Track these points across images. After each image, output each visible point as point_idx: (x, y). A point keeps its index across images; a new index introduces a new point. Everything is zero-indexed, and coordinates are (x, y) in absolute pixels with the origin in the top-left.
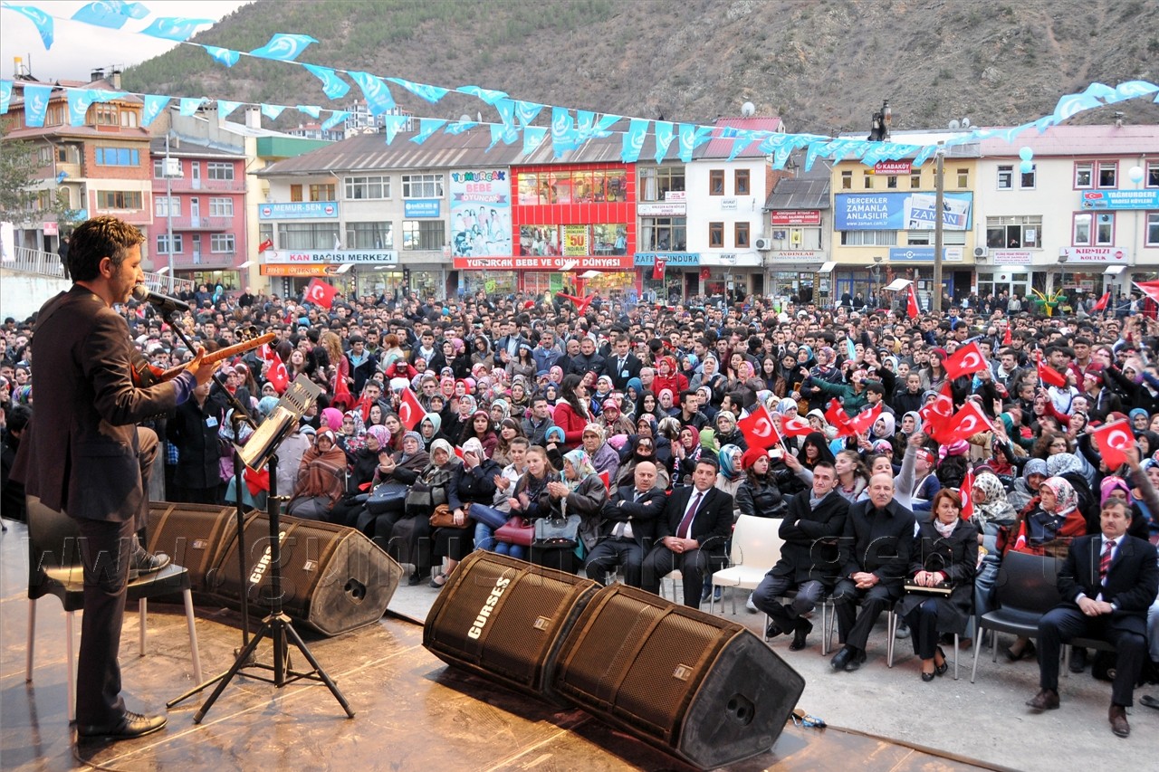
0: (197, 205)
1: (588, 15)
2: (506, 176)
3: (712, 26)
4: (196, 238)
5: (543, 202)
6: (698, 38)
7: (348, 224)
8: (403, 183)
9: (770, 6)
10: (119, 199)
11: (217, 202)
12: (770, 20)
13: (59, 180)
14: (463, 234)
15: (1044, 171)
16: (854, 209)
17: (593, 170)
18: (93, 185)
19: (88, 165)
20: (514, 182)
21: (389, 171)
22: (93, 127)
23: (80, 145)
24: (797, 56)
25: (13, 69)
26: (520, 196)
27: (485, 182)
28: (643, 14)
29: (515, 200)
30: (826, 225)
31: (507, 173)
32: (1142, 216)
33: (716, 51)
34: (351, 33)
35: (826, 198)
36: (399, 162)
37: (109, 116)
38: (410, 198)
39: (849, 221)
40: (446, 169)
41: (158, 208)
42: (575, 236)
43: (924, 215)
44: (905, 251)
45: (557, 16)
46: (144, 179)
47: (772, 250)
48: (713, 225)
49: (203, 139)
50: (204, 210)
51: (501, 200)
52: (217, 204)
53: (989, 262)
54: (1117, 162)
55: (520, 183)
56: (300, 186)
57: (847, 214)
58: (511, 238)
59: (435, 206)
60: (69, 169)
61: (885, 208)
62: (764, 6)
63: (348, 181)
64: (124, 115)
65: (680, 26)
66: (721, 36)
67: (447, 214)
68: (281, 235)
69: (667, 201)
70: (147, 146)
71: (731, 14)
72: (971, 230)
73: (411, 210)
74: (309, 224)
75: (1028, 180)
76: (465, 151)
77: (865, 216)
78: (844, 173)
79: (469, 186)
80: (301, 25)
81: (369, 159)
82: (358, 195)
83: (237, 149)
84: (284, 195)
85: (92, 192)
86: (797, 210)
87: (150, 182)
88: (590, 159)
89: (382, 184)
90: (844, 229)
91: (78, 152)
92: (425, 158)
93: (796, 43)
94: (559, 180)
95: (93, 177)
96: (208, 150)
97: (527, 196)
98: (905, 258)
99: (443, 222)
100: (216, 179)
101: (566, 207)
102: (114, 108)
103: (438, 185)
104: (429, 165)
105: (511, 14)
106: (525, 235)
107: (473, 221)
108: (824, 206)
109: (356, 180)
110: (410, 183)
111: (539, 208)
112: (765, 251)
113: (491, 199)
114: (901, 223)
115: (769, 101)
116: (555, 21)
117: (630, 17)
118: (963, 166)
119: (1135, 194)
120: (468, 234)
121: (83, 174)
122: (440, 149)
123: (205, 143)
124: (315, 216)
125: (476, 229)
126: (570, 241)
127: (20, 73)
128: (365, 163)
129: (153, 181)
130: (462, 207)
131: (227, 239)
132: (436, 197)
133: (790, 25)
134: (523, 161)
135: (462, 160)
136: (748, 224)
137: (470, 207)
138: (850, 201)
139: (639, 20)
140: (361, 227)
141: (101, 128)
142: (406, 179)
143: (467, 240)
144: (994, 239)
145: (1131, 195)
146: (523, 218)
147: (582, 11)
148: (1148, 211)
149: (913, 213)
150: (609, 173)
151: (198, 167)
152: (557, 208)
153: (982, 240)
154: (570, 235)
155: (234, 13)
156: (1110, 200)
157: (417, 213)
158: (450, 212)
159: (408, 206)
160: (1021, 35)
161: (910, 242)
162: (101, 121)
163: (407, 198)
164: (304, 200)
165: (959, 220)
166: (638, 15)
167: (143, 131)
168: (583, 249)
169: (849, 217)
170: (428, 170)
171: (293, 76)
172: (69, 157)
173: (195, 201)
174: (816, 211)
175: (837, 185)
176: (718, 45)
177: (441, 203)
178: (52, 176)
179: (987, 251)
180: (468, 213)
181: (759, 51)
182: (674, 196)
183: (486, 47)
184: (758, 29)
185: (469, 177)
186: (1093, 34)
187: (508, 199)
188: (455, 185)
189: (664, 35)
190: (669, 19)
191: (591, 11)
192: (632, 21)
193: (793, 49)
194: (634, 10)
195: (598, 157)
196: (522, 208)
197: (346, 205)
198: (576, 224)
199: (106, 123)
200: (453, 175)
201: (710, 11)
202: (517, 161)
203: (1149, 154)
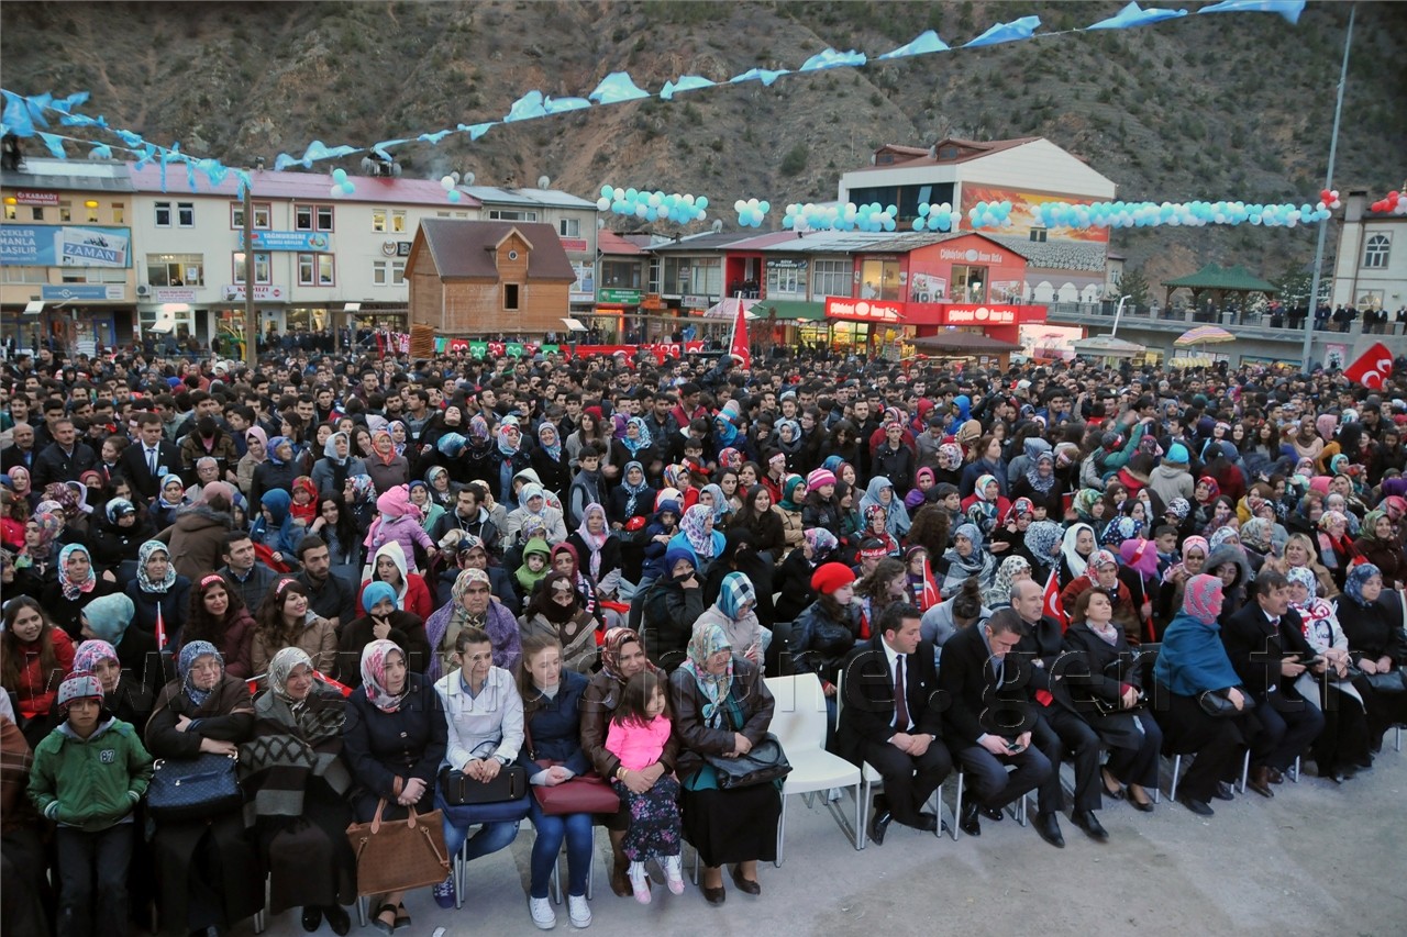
15: (200, 209)
32: (294, 257)
43: (79, 250)
44: (60, 289)
53: (153, 301)
54: (269, 205)
61: (32, 242)
72: (132, 267)
75: (186, 219)
77: (9, 250)
98: (61, 297)
114: (54, 260)
118: (118, 200)
119: (288, 236)
144: (157, 278)
145: (284, 237)
148: (299, 252)
149: (66, 248)
153: (144, 279)
156: (265, 240)
160: (75, 73)
161: (67, 280)
165: (117, 257)
179: (150, 290)
186: (147, 83)
203: (298, 199)
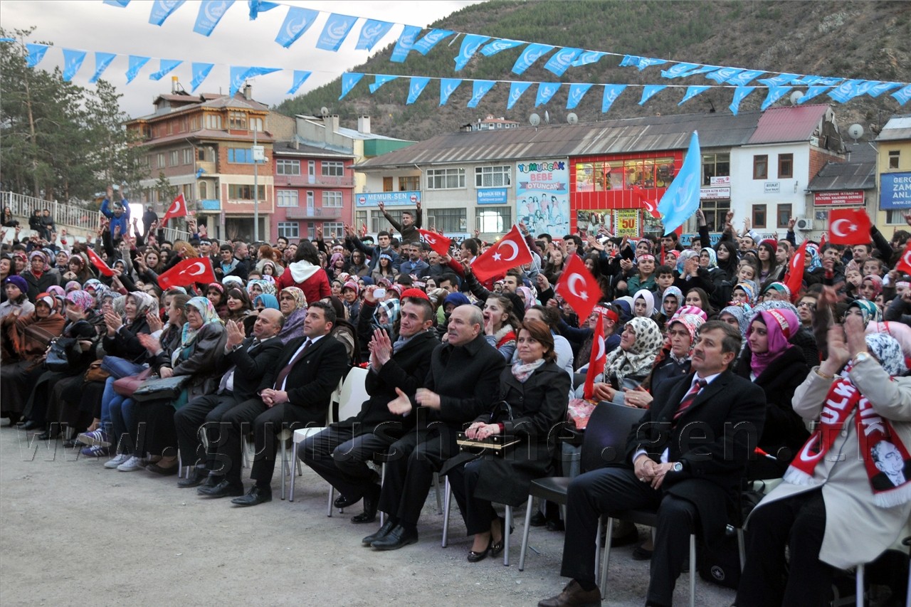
0: (312, 197)
1: (688, 38)
2: (566, 166)
3: (802, 41)
4: (310, 225)
5: (598, 188)
6: (789, 52)
7: (429, 210)
8: (476, 174)
9: (864, 17)
10: (246, 192)
11: (328, 195)
12: (862, 29)
13: (198, 175)
14: (527, 219)
16: (902, 187)
17: (644, 159)
18: (225, 179)
19: (222, 163)
20: (573, 171)
21: (464, 163)
22: (226, 131)
23: (215, 146)
24: (889, 63)
25: (171, 86)
26: (578, 183)
27: (547, 172)
28: (737, 34)
29: (573, 187)
30: (871, 204)
31: (566, 163)
33: (806, 63)
34: (479, 62)
35: (872, 179)
36: (473, 155)
37: (239, 122)
38: (482, 187)
39: (896, 200)
40: (513, 160)
41: (280, 200)
42: (626, 219)
45: (659, 41)
46: (267, 175)
47: (814, 229)
48: (755, 207)
49: (321, 142)
50: (318, 202)
51: (561, 187)
52: (329, 196)
55: (578, 172)
56: (391, 178)
57: (893, 193)
58: (569, 221)
59: (503, 194)
60: (207, 167)
62: (858, 17)
63: (430, 173)
64: (252, 121)
65: (772, 43)
66: (811, 48)
67: (514, 201)
68: (374, 221)
69: (712, 185)
70: (271, 147)
71: (823, 27)
73: (483, 197)
74: (398, 211)
76: (531, 145)
78: (891, 153)
79: (532, 176)
80: (438, 57)
81: (448, 154)
82: (438, 185)
83: (347, 150)
84: (379, 186)
85: (224, 185)
86: (839, 191)
87: (272, 178)
88: (641, 148)
89: (459, 175)
90: (890, 208)
91: (214, 152)
92: (496, 151)
93: (889, 50)
94: (614, 169)
95: (226, 173)
96: (324, 151)
97: (584, 183)
99: (510, 207)
100: (329, 176)
101: (619, 193)
102: (243, 115)
103: (506, 175)
104: (499, 157)
105: (618, 41)
106: (582, 218)
107: (536, 206)
108: (870, 186)
109: (438, 172)
110: (482, 174)
111: (594, 193)
112: (807, 231)
113: (552, 187)
115: (856, 108)
116: (657, 45)
117: (725, 37)
120: (531, 219)
121: (217, 171)
122: (509, 144)
123: (322, 146)
124: (403, 203)
125: (538, 213)
126: (622, 224)
127: (176, 90)
128: (444, 157)
129: (275, 177)
130: (526, 195)
131: (337, 227)
132: (504, 186)
133: (883, 33)
134: (581, 151)
135: (527, 153)
136: (790, 205)
137: (533, 194)
138: (896, 180)
139: (733, 39)
140: (440, 213)
141: (233, 132)
142: (479, 170)
143: (531, 224)
146: (580, 204)
147: (683, 35)
150: (658, 161)
151: (313, 165)
152: (611, 194)
154: (622, 218)
155: (384, 49)
157: (488, 200)
158: (516, 199)
159: (480, 194)
162: (233, 126)
163: (479, 187)
164: (394, 191)
166: (732, 34)
167: (268, 134)
168: (634, 231)
169: (895, 195)
170: (498, 162)
171: (429, 101)
172: (206, 156)
173: (310, 194)
174: (860, 191)
175: (883, 165)
176: (809, 57)
177: (509, 191)
178: (192, 172)
180: (531, 200)
181: (849, 60)
182: (719, 181)
183: (595, 71)
184: (850, 39)
185: (533, 167)
187: (567, 187)
188: (521, 175)
189: (756, 52)
190: (762, 36)
191: (691, 35)
192: (726, 40)
193: (885, 56)
194: (729, 30)
195: (649, 147)
196: (579, 194)
197: (428, 194)
198: (627, 209)
199: (236, 127)
200: (519, 166)
201: (802, 27)
202: (575, 152)
